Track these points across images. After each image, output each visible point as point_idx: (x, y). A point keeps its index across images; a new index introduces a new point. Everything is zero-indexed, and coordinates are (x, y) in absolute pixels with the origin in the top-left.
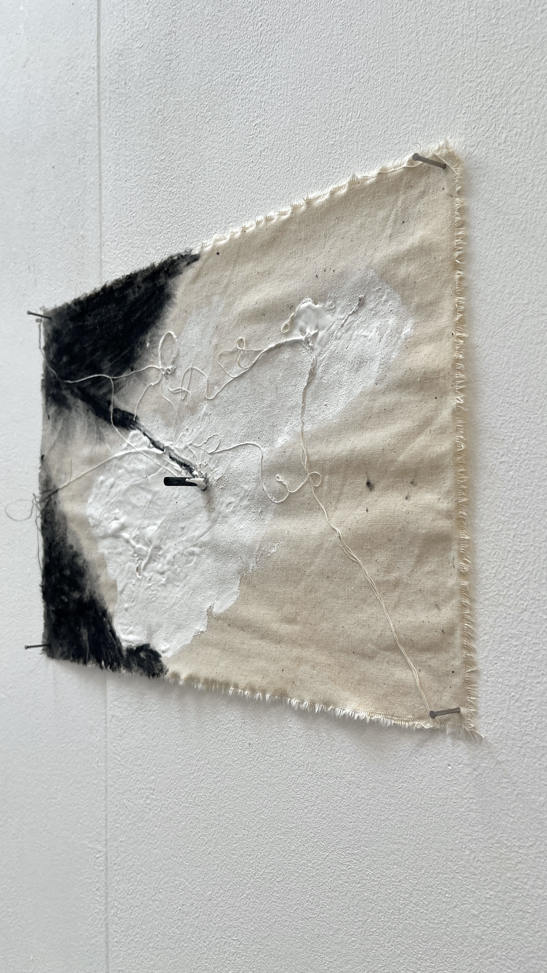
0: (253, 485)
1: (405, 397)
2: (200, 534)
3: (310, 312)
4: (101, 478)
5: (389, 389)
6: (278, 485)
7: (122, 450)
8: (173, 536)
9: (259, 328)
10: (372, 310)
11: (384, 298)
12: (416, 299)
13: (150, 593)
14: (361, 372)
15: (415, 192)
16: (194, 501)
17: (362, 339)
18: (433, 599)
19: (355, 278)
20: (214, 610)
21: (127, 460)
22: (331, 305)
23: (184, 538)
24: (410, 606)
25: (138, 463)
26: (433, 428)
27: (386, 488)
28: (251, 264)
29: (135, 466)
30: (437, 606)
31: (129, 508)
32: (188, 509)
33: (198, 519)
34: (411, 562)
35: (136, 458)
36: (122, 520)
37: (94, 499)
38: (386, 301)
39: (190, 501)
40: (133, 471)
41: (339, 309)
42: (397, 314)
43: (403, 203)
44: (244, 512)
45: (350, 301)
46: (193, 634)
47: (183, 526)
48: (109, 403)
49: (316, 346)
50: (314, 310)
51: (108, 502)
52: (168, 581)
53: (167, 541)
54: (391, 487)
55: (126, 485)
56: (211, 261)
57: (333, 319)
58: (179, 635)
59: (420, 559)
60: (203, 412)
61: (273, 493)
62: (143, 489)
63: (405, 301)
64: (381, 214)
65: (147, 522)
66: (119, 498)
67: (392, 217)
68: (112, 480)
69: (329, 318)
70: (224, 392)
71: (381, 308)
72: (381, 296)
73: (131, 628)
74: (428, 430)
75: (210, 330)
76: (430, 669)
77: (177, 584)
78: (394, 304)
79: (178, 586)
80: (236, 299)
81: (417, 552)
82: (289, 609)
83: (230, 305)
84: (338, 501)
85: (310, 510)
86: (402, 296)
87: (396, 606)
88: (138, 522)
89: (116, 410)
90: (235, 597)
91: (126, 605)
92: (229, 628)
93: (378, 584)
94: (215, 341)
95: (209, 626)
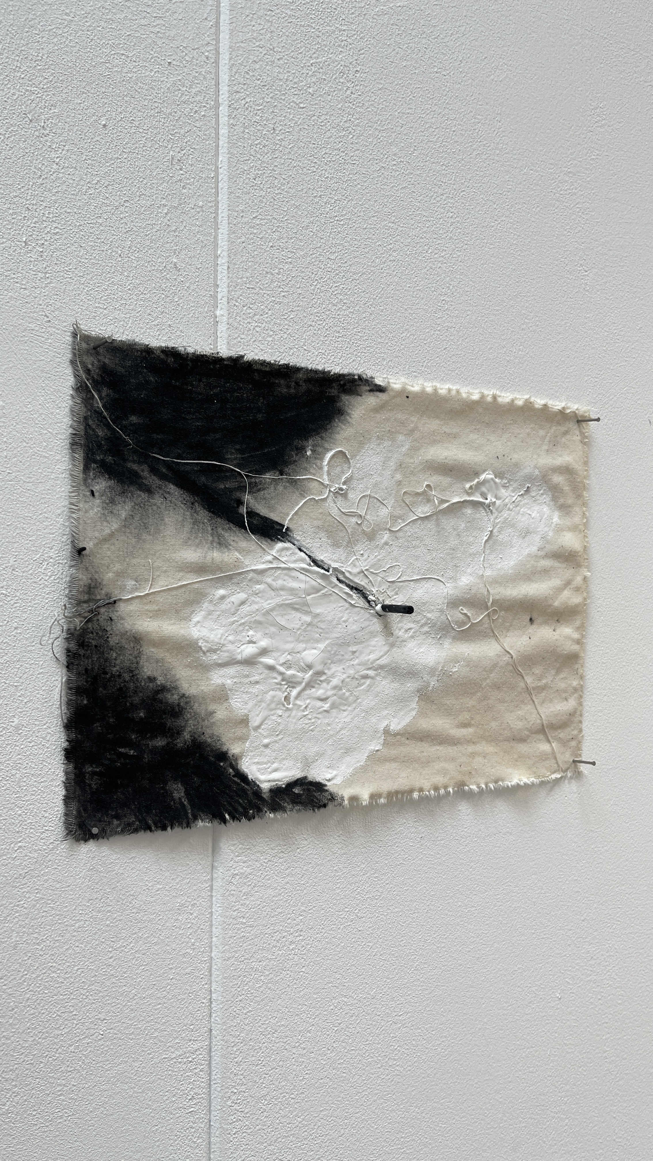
0: (437, 614)
1: (557, 564)
2: (377, 657)
3: (492, 483)
4: (222, 592)
5: (546, 556)
6: (462, 616)
7: (263, 563)
8: (340, 661)
9: (445, 481)
10: (533, 497)
11: (542, 492)
12: (562, 501)
13: (307, 721)
14: (526, 539)
15: (563, 429)
16: (369, 626)
17: (527, 516)
18: (564, 695)
19: (526, 471)
20: (392, 728)
21: (272, 575)
22: (506, 483)
23: (356, 662)
24: (551, 701)
25: (291, 580)
26: (572, 586)
27: (541, 624)
28: (438, 422)
29: (285, 583)
30: (566, 699)
31: (273, 629)
32: (360, 634)
33: (373, 643)
34: (553, 672)
35: (286, 575)
36: (264, 643)
37: (205, 618)
38: (542, 494)
39: (363, 626)
40: (283, 588)
41: (511, 488)
42: (549, 505)
43: (554, 432)
44: (424, 637)
45: (520, 485)
46: (367, 755)
47: (354, 650)
48: (240, 502)
49: (494, 511)
50: (495, 483)
51: (233, 623)
52: (333, 706)
53: (332, 665)
54: (545, 622)
55: (269, 604)
56: (398, 400)
57: (507, 494)
58: (348, 759)
59: (558, 671)
60: (383, 541)
61: (457, 622)
62: (297, 610)
63: (554, 499)
64: (542, 433)
65: (302, 646)
66: (257, 618)
67: (548, 438)
68: (242, 596)
69: (503, 492)
70: (408, 527)
71: (539, 498)
72: (540, 490)
73: (275, 765)
74: (569, 587)
75: (392, 464)
76: (560, 740)
77: (343, 708)
78: (547, 498)
79: (344, 711)
80: (422, 446)
81: (558, 665)
82: (465, 716)
83: (414, 449)
84: (508, 630)
85: (485, 637)
86: (553, 495)
87: (543, 702)
88: (289, 646)
89: (251, 514)
90: (414, 713)
91: (266, 741)
92: (407, 742)
93: (534, 689)
94: (398, 477)
95: (385, 744)
